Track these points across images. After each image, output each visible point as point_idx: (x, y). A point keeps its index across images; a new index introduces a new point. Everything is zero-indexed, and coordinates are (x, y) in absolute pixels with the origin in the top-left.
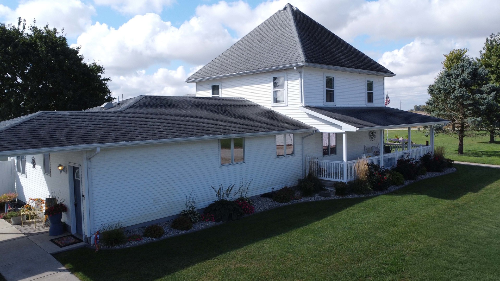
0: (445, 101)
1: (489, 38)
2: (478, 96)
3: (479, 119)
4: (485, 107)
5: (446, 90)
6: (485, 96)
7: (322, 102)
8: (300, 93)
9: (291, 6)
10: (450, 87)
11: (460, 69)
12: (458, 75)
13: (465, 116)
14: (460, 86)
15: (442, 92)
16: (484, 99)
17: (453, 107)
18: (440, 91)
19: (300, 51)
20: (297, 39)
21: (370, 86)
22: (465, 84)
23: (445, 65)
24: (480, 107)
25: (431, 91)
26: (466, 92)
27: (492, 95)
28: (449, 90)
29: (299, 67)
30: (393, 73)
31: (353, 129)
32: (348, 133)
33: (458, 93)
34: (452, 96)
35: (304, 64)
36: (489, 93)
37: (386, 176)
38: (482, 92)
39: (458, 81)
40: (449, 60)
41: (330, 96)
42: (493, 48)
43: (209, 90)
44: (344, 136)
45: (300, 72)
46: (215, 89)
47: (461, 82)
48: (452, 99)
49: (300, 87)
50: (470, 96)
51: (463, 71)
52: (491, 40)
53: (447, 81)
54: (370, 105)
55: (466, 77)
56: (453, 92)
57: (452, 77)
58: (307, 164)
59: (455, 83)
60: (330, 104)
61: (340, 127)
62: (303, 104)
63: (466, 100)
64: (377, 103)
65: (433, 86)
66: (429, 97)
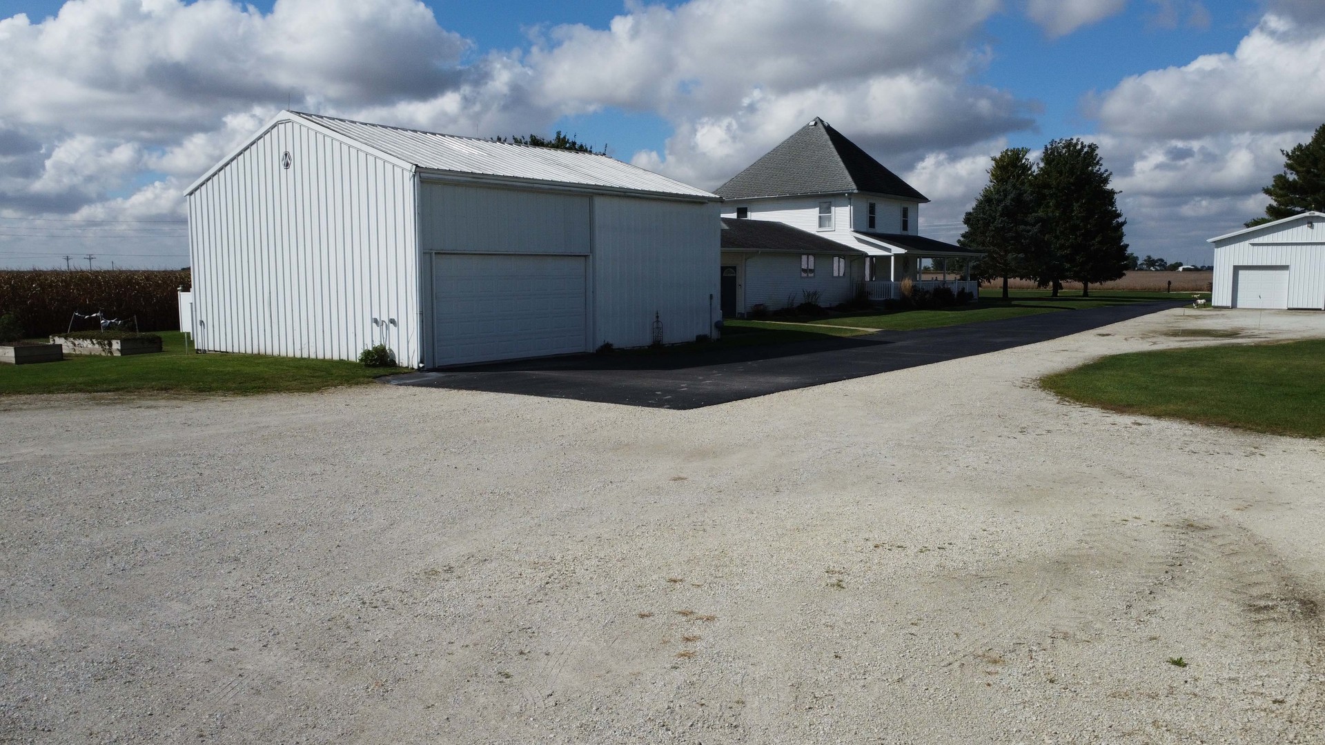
0: (983, 233)
1: (1049, 147)
2: (1022, 227)
3: (1021, 255)
4: (1027, 241)
5: (985, 219)
6: (1029, 228)
7: (865, 228)
8: (849, 219)
9: (822, 121)
10: (990, 215)
11: (1002, 194)
12: (999, 201)
13: (1007, 252)
14: (1001, 215)
15: (981, 222)
16: (1029, 231)
17: (993, 242)
18: (978, 221)
19: (849, 179)
20: (842, 164)
21: (905, 213)
22: (1007, 212)
23: (993, 175)
24: (1023, 241)
25: (968, 219)
26: (1008, 223)
27: (1037, 227)
28: (990, 220)
29: (850, 194)
30: (927, 199)
31: (902, 251)
32: (896, 256)
33: (998, 223)
34: (992, 227)
35: (856, 191)
36: (1034, 225)
37: (927, 296)
38: (1026, 224)
39: (1000, 208)
40: (1000, 168)
41: (872, 223)
42: (1053, 160)
43: (733, 213)
44: (893, 258)
45: (850, 199)
46: (742, 212)
47: (1003, 209)
48: (992, 231)
49: (849, 213)
50: (1013, 227)
51: (1006, 196)
52: (1051, 149)
53: (987, 208)
54: (905, 233)
55: (1008, 204)
56: (993, 223)
57: (993, 203)
58: (854, 288)
59: (996, 211)
60: (871, 230)
61: (889, 250)
62: (853, 230)
63: (1007, 233)
64: (910, 233)
65: (970, 214)
66: (965, 229)
